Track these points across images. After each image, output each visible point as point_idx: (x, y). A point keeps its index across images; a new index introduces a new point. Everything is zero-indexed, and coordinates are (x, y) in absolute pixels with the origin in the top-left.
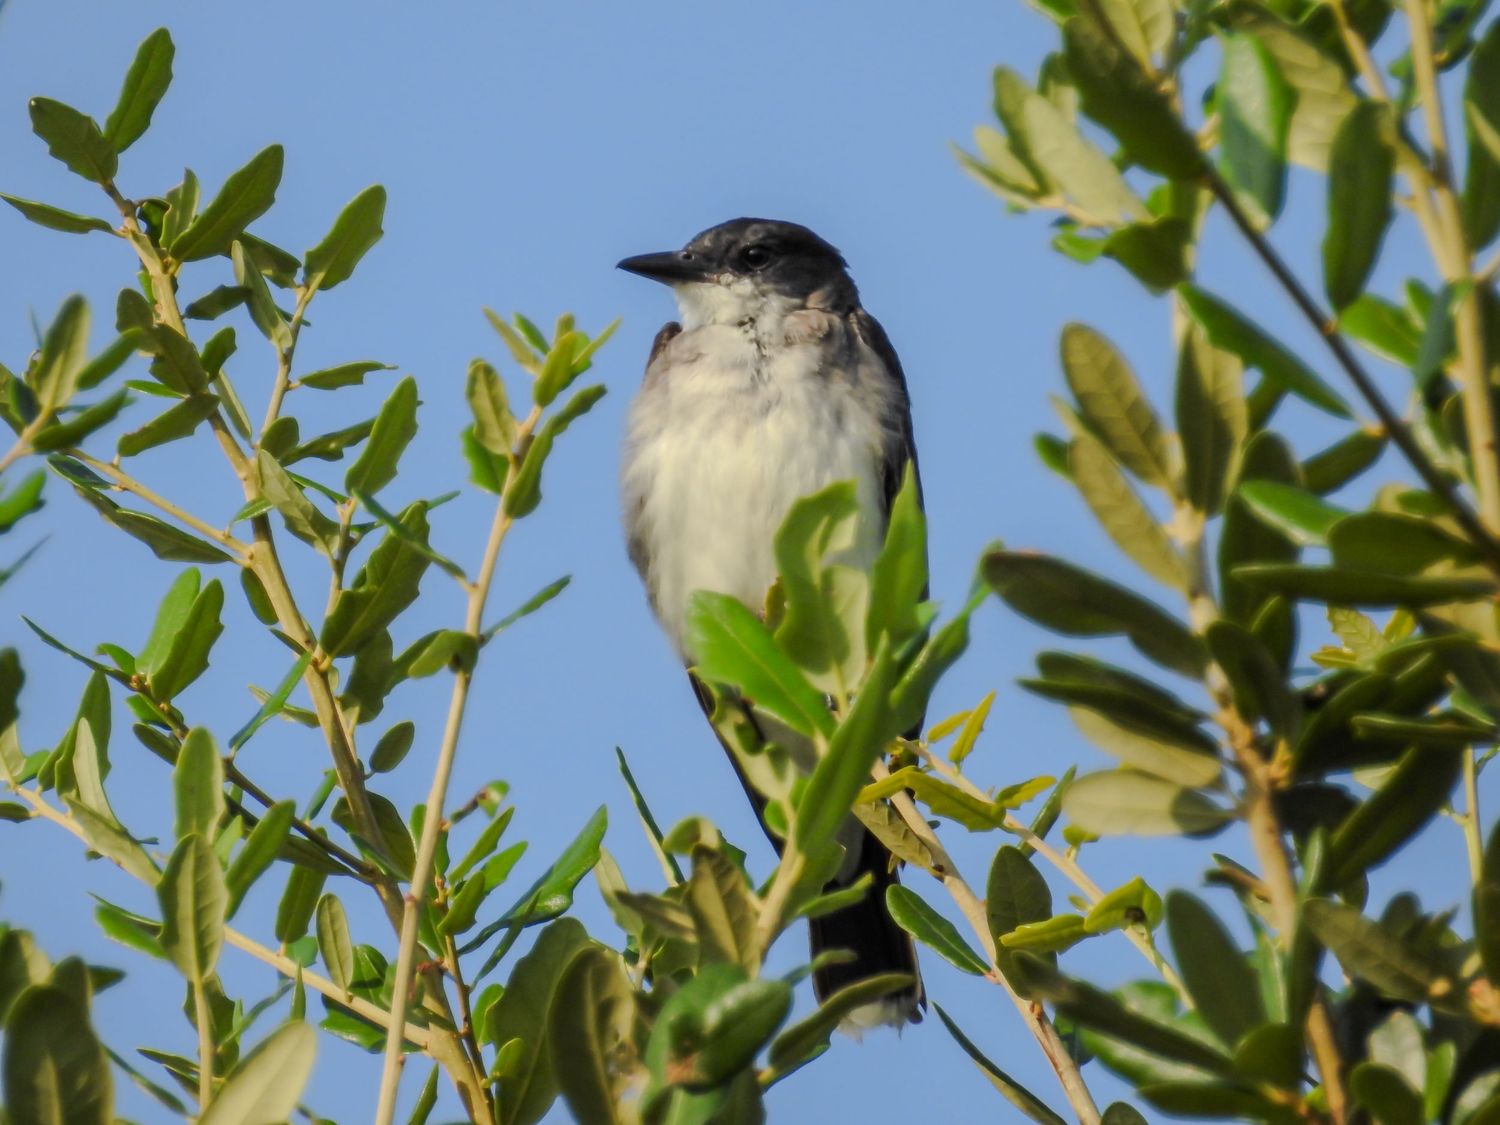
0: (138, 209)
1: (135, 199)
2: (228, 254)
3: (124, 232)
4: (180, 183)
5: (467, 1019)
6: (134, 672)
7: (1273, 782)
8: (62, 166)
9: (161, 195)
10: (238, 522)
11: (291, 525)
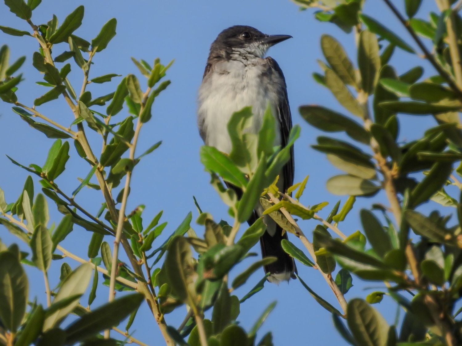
0: (38, 28)
1: (37, 25)
2: (67, 42)
3: (34, 35)
4: (51, 19)
5: (150, 278)
6: (42, 172)
7: (392, 176)
8: (14, 15)
9: (46, 23)
10: (73, 125)
11: (90, 125)
